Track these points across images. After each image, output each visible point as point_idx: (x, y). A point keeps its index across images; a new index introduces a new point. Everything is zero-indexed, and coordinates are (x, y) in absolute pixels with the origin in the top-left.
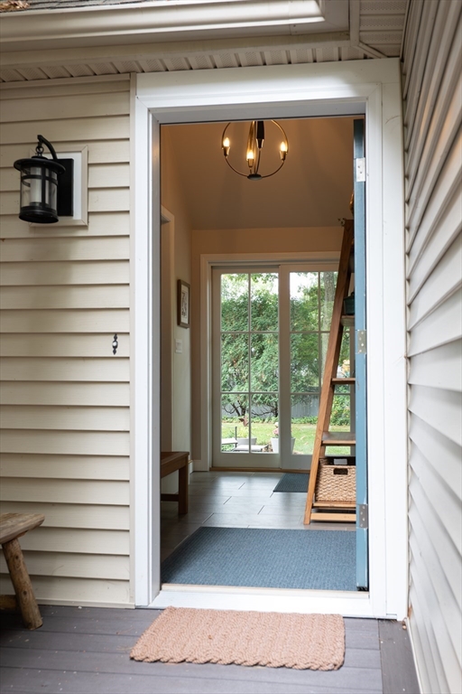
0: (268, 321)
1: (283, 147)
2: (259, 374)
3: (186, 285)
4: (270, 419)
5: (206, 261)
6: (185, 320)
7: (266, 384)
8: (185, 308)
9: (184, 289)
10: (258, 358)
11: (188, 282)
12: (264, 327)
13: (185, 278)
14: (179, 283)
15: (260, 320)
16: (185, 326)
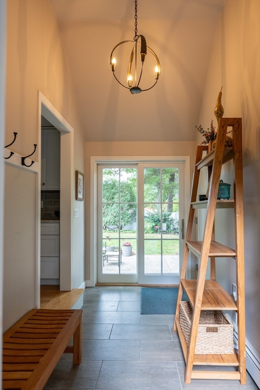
0: (116, 191)
1: (157, 69)
2: (112, 213)
3: (81, 174)
4: (117, 231)
5: (94, 160)
6: (80, 196)
7: (115, 217)
8: (80, 188)
9: (80, 177)
10: (112, 206)
11: (83, 172)
12: (114, 194)
13: (81, 170)
14: (77, 173)
15: (113, 191)
16: (80, 200)
